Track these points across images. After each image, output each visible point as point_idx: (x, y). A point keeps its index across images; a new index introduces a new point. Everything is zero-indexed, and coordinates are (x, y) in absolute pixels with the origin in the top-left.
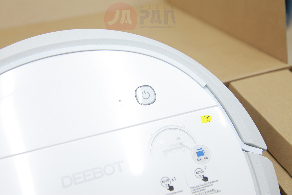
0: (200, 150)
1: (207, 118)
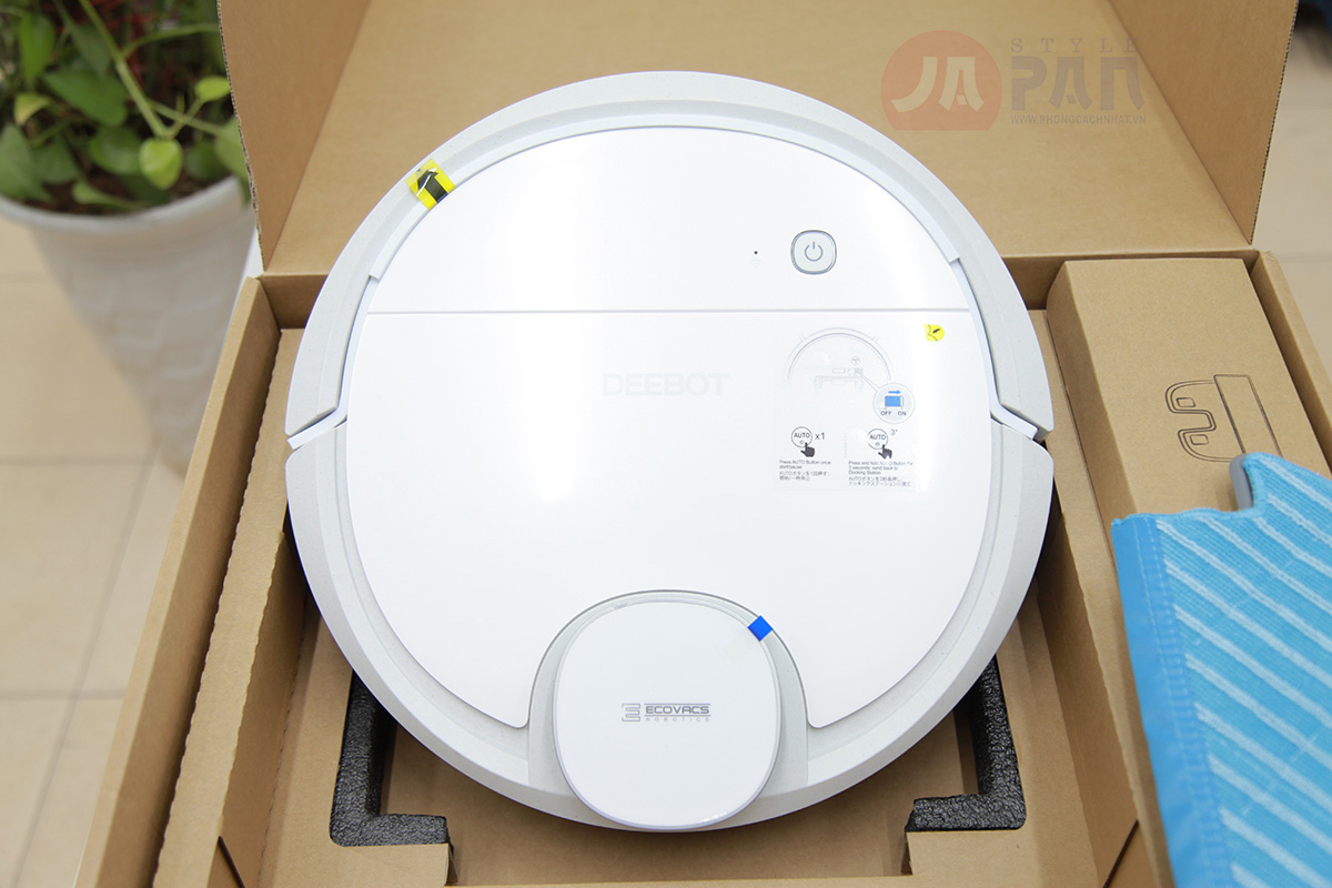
0: (895, 395)
1: (935, 331)
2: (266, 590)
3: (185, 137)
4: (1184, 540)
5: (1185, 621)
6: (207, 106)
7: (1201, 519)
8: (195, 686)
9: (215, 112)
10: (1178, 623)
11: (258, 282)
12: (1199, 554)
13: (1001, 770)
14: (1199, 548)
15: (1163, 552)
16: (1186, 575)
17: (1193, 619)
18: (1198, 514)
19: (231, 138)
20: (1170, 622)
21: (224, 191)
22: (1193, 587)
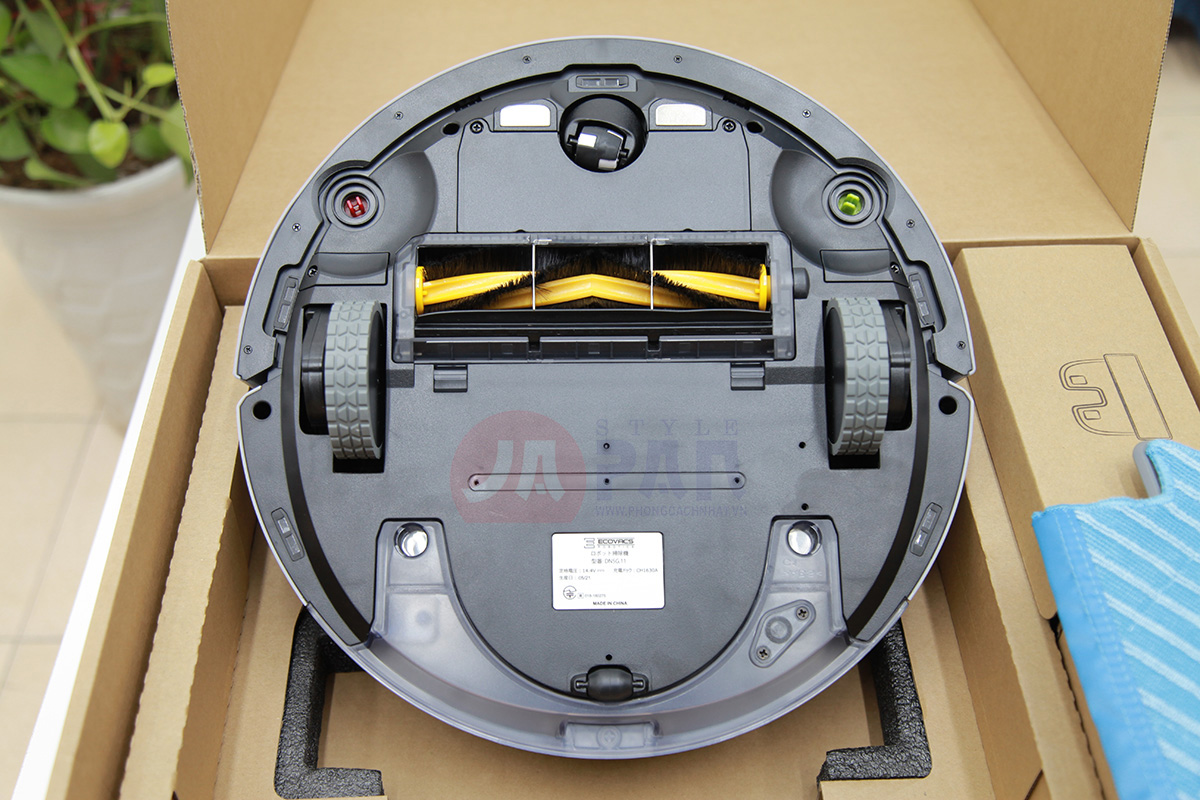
2: (215, 554)
3: (132, 120)
4: (1104, 529)
5: (1118, 609)
6: (154, 91)
7: (1118, 508)
8: (148, 647)
9: (162, 96)
10: (1111, 611)
11: (201, 264)
12: (1120, 542)
13: (907, 722)
14: (1120, 536)
15: (1086, 542)
16: (1112, 563)
17: (1123, 606)
18: (1114, 503)
19: (175, 121)
20: (1103, 610)
21: (168, 170)
22: (1119, 575)
